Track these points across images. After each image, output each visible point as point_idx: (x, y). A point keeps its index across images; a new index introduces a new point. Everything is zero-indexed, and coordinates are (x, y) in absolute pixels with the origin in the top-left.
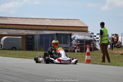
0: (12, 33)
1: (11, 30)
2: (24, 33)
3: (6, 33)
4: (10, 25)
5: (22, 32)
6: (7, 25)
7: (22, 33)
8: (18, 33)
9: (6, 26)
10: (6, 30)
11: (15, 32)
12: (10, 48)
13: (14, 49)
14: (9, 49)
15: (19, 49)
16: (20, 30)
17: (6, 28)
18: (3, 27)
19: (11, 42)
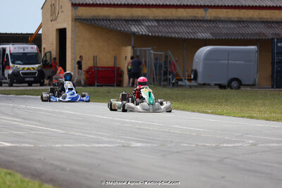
0: (226, 34)
1: (221, 25)
2: (264, 34)
3: (207, 35)
4: (218, 10)
5: (257, 31)
6: (210, 10)
7: (256, 34)
8: (242, 34)
9: (206, 11)
10: (205, 25)
11: (236, 31)
12: (224, 82)
13: (234, 84)
14: (221, 87)
15: (252, 83)
17: (206, 18)
18: (196, 17)
19: (226, 62)
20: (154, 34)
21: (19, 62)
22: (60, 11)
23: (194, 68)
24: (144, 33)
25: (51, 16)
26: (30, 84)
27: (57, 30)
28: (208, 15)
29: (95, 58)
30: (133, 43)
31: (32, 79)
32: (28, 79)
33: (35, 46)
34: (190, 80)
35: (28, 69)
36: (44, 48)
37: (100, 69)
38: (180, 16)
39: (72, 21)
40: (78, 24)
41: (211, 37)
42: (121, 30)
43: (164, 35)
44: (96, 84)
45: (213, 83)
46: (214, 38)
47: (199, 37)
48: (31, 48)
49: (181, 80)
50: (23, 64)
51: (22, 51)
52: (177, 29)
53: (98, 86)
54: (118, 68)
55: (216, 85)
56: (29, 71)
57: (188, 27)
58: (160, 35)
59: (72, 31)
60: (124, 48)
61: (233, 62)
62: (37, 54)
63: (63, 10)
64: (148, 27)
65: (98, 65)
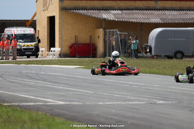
0: (171, 19)
1: (167, 12)
3: (157, 20)
4: (165, 2)
5: (193, 16)
6: (159, 2)
8: (183, 19)
9: (156, 3)
10: (156, 12)
11: (178, 17)
12: (171, 54)
13: (179, 55)
14: (169, 57)
15: (191, 55)
16: (188, 12)
17: (156, 8)
18: (149, 7)
19: (173, 39)
20: (119, 20)
21: (21, 41)
22: (50, 3)
23: (149, 44)
24: (112, 19)
25: (44, 7)
26: (28, 56)
27: (48, 17)
28: (158, 6)
29: (76, 37)
30: (104, 27)
31: (30, 53)
32: (27, 53)
33: (32, 29)
34: (146, 53)
35: (28, 45)
36: (38, 31)
37: (80, 45)
38: (137, 6)
39: (59, 10)
40: (64, 12)
41: (161, 21)
42: (95, 17)
43: (126, 20)
44: (77, 56)
45: (163, 55)
46: (163, 22)
47: (152, 22)
48: (29, 31)
49: (140, 53)
50: (24, 42)
51: (23, 33)
52: (135, 16)
53: (78, 57)
54: (93, 45)
55: (165, 56)
56: (28, 47)
57: (143, 14)
58: (124, 20)
59: (59, 18)
60: (97, 30)
61: (178, 39)
62: (34, 34)
63: (52, 2)
64: (114, 14)
65: (78, 43)
